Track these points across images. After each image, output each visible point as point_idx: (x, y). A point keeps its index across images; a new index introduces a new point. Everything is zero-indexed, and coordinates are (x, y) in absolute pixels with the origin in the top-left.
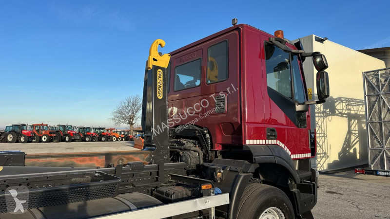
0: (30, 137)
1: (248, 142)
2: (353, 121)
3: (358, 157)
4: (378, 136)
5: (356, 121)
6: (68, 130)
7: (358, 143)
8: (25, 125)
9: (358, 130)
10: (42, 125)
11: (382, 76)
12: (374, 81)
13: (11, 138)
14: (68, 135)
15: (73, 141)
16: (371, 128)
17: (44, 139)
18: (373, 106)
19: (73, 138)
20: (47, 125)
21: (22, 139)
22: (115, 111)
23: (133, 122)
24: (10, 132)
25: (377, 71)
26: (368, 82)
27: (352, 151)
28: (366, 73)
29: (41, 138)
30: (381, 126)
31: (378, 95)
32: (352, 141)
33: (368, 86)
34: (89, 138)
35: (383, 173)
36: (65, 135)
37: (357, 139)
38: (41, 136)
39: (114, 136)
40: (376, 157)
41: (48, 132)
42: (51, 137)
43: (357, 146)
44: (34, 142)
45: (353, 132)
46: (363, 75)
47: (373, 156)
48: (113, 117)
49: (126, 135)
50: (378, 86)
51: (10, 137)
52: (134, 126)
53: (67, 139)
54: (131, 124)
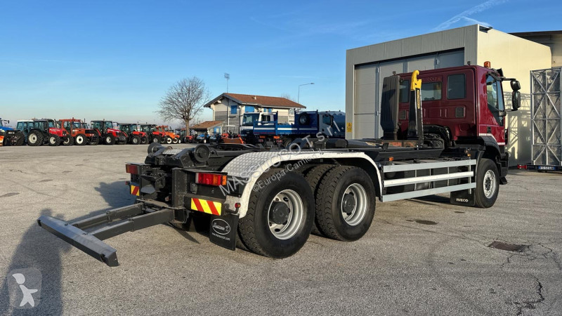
0: (62, 138)
1: (480, 135)
2: (513, 117)
3: (516, 157)
4: (541, 133)
5: (516, 117)
6: (108, 128)
7: (517, 142)
8: (51, 121)
9: (518, 128)
10: (73, 120)
11: (548, 74)
12: (540, 79)
13: (34, 138)
14: (110, 134)
15: (117, 143)
16: (535, 126)
17: (79, 140)
18: (539, 104)
19: (117, 140)
20: (79, 121)
21: (52, 141)
22: (164, 100)
23: (191, 117)
24: (33, 131)
25: (545, 70)
26: (535, 80)
27: (510, 150)
28: (534, 71)
29: (75, 138)
30: (545, 123)
31: (544, 95)
32: (511, 139)
33: (535, 85)
34: (137, 138)
35: (544, 168)
36: (106, 135)
37: (517, 138)
38: (74, 136)
39: (169, 137)
40: (538, 153)
41: (83, 132)
42: (88, 138)
43: (516, 145)
44: (66, 145)
45: (513, 129)
46: (531, 74)
47: (535, 153)
48: (161, 109)
49: (183, 135)
50: (544, 85)
51: (32, 138)
52: (191, 122)
53: (108, 140)
54: (187, 119)
